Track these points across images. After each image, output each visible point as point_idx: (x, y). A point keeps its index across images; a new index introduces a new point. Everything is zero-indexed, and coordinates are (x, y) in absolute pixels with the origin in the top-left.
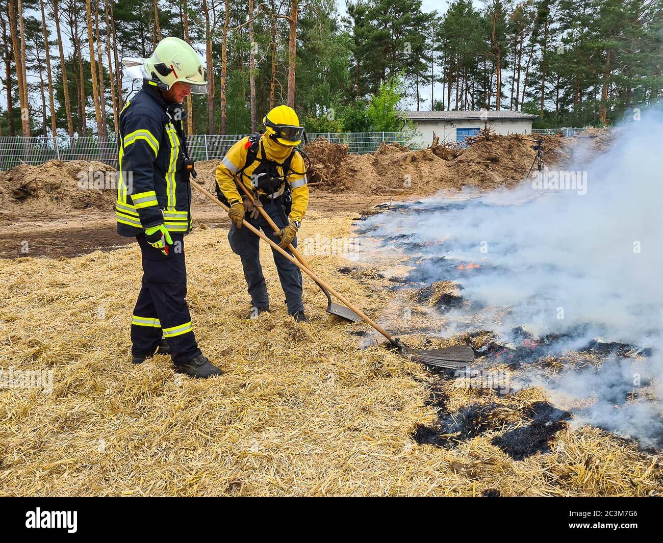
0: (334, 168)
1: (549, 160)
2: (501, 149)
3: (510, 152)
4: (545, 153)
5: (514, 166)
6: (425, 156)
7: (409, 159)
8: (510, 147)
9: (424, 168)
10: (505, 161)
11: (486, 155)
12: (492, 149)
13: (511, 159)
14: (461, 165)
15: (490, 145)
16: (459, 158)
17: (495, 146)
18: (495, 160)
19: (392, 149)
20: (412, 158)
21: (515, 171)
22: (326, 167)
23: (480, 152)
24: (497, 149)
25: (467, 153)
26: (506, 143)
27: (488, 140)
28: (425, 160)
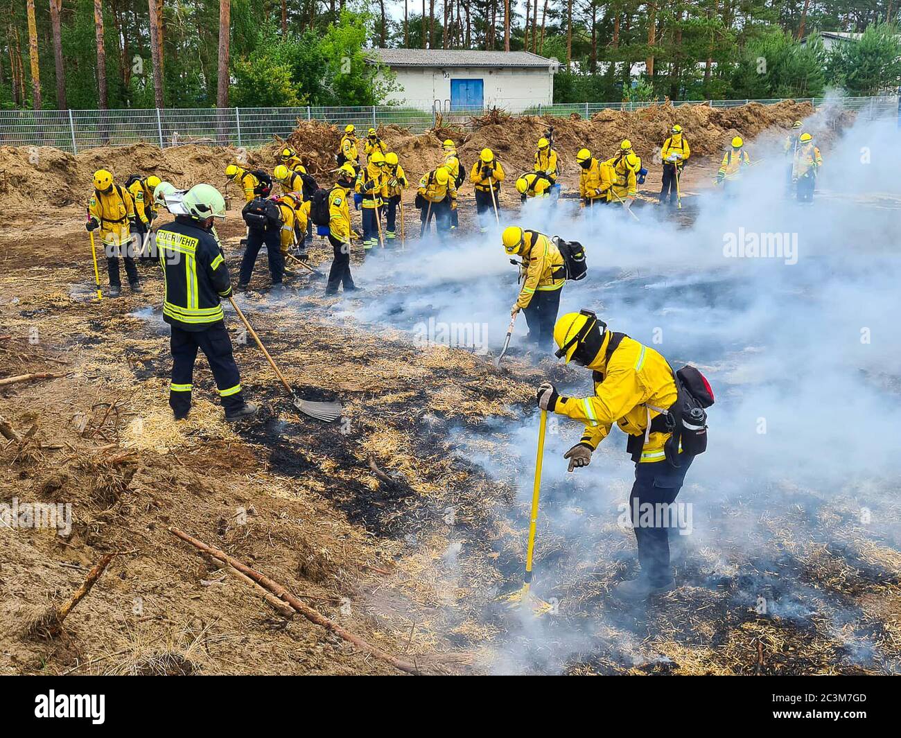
0: (330, 156)
1: (562, 148)
2: (512, 134)
3: (521, 139)
4: (559, 139)
5: (526, 155)
6: (429, 142)
7: (412, 145)
8: (521, 132)
9: (429, 155)
10: (516, 149)
11: (495, 142)
12: (502, 135)
13: (522, 147)
14: (470, 153)
15: (501, 130)
16: (467, 145)
17: (505, 131)
18: (505, 148)
19: (391, 132)
20: (415, 144)
21: (527, 160)
22: (321, 155)
23: (489, 138)
24: (508, 134)
25: (475, 139)
26: (517, 127)
27: (497, 123)
28: (429, 146)
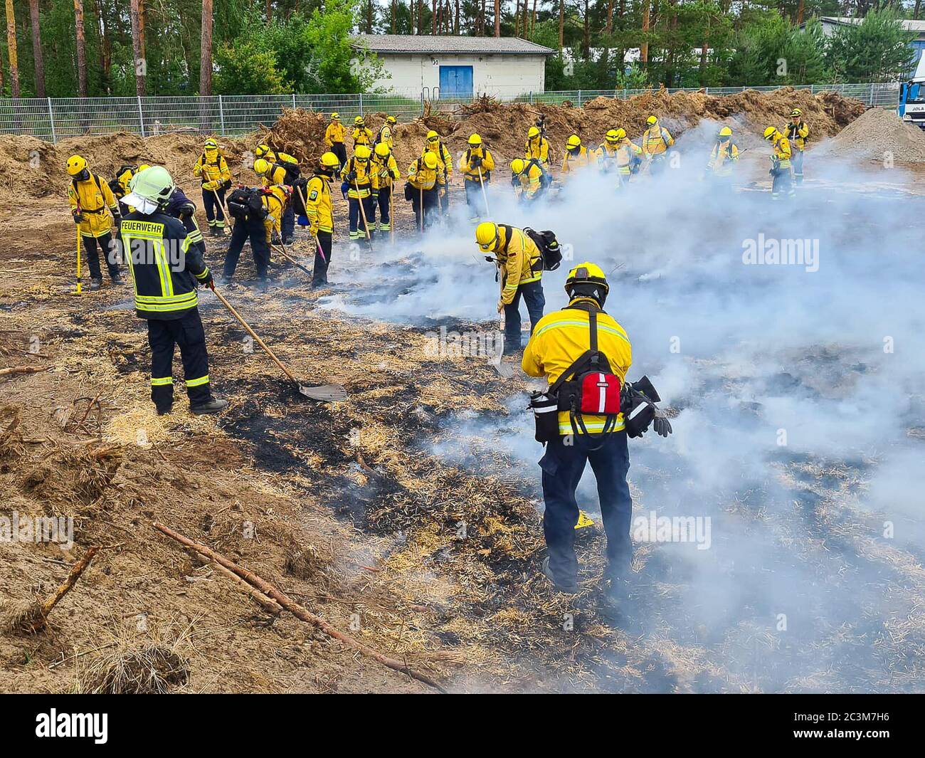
0: (315, 145)
1: (554, 136)
2: (502, 122)
3: (512, 127)
4: (551, 128)
5: (517, 144)
6: (417, 131)
7: (400, 134)
8: (512, 120)
9: (417, 144)
10: (507, 138)
11: (485, 130)
12: (492, 123)
13: (513, 135)
14: (459, 142)
15: (490, 118)
16: (456, 134)
17: (495, 118)
18: (495, 137)
20: (403, 133)
21: (518, 149)
22: (307, 144)
23: (479, 126)
24: (498, 122)
25: (465, 128)
26: (508, 116)
27: (487, 111)
28: (418, 135)
